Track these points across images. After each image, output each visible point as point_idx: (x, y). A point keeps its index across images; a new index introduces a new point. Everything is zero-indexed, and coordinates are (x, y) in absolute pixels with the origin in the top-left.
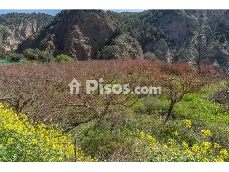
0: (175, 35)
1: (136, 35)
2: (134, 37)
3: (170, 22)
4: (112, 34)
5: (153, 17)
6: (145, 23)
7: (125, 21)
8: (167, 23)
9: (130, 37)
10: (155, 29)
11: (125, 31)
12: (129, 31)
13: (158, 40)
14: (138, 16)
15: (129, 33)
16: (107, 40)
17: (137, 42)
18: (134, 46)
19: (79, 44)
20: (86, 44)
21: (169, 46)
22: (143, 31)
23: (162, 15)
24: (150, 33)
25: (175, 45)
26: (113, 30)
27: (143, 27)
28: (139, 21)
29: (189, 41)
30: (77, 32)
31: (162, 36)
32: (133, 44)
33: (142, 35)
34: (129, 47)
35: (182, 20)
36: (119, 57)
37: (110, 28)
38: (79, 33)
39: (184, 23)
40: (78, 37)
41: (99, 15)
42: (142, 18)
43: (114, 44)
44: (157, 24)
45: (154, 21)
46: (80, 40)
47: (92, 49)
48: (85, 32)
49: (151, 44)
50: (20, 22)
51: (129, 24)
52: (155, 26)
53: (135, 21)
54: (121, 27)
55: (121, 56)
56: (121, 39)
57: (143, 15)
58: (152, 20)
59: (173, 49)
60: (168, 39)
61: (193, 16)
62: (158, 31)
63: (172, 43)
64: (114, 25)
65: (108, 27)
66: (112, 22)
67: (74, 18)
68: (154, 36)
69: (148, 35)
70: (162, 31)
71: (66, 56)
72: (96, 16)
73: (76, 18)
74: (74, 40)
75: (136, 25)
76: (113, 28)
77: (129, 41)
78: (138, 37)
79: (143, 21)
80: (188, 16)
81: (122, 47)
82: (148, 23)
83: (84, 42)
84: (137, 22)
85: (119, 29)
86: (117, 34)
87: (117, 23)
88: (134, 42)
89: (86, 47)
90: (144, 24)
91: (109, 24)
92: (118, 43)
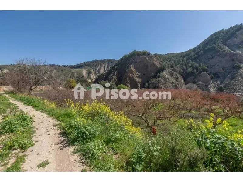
0: (218, 69)
1: (178, 70)
2: (176, 72)
3: (212, 58)
4: (157, 70)
5: (194, 55)
6: (187, 60)
7: (168, 60)
8: (209, 59)
9: (173, 72)
10: (196, 64)
11: (168, 67)
12: (172, 67)
13: (200, 73)
14: (180, 55)
15: (172, 69)
16: (153, 74)
17: (178, 76)
18: (177, 79)
19: (132, 77)
20: (138, 77)
21: (212, 78)
22: (184, 67)
23: (203, 53)
24: (191, 68)
25: (219, 77)
26: (159, 67)
27: (184, 63)
28: (181, 59)
29: (236, 73)
30: (132, 69)
31: (204, 70)
32: (175, 77)
33: (184, 70)
34: (172, 80)
35: (226, 55)
36: (163, 87)
37: (156, 65)
38: (133, 70)
39: (228, 58)
40: (132, 72)
41: (148, 57)
42: (184, 57)
43: (159, 77)
44: (198, 60)
45: (195, 58)
46: (133, 75)
47: (141, 81)
48: (137, 70)
49: (193, 77)
50: (98, 65)
51: (172, 62)
52: (197, 62)
53: (177, 60)
54: (165, 64)
55: (165, 86)
56: (165, 74)
57: (185, 54)
58: (193, 57)
59: (216, 81)
60: (211, 72)
61: (238, 51)
62: (200, 66)
63: (216, 76)
64: (160, 63)
65: (154, 65)
66: (158, 61)
67: (131, 60)
68: (195, 70)
69: (189, 70)
70: (204, 66)
71: (124, 85)
72: (146, 58)
73: (132, 61)
74: (130, 75)
75: (178, 62)
76: (159, 66)
77: (172, 75)
78: (180, 71)
79: (185, 59)
80: (232, 52)
81: (165, 79)
82: (190, 60)
83: (136, 76)
84: (179, 60)
85: (164, 66)
86: (162, 69)
87: (162, 62)
88: (177, 75)
89: (138, 80)
90: (185, 61)
91: (155, 63)
92: (162, 76)
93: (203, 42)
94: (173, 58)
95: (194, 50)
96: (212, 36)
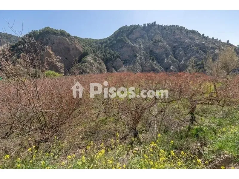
0: (126, 57)
1: (99, 56)
2: (98, 57)
3: (122, 48)
4: (81, 54)
5: (110, 44)
6: (105, 47)
7: (89, 45)
8: (120, 48)
9: (96, 57)
10: (112, 52)
11: (91, 53)
12: (94, 52)
13: (116, 59)
14: (99, 42)
15: (94, 54)
16: (77, 59)
17: (101, 61)
18: (100, 64)
19: (52, 62)
20: (59, 62)
21: (123, 63)
22: (104, 53)
23: (116, 43)
24: (109, 54)
25: (127, 63)
26: (82, 51)
27: (103, 50)
28: (100, 45)
29: (135, 60)
30: (49, 51)
31: (118, 57)
32: (99, 62)
33: (103, 55)
34: (97, 65)
35: (129, 46)
36: (90, 72)
37: (79, 49)
38: (51, 52)
39: (130, 48)
40: (50, 56)
41: (69, 39)
42: (102, 44)
43: (84, 62)
44: (113, 48)
45: (111, 46)
46: (52, 58)
47: (64, 67)
48: (57, 52)
49: (111, 62)
51: (93, 48)
52: (113, 50)
53: (97, 46)
54: (88, 49)
55: (92, 71)
56: (89, 58)
57: (103, 41)
58: (109, 45)
59: (126, 66)
60: (122, 59)
61: (135, 45)
62: (115, 54)
63: (125, 62)
64: (82, 47)
65: (77, 49)
66: (80, 45)
67: (45, 40)
68: (112, 57)
69: (108, 56)
70: (117, 53)
72: (66, 40)
73: (47, 40)
74: (47, 59)
75: (98, 48)
76: (82, 50)
77: (95, 60)
78: (101, 57)
79: (103, 46)
80: (132, 44)
81: (91, 64)
82: (107, 47)
83: (57, 60)
84: (99, 46)
85: (87, 51)
86: (85, 54)
87: (84, 46)
88: (99, 61)
89: (59, 65)
90: (104, 48)
91: (78, 46)
92: (88, 61)
93: (114, 33)
94: (93, 44)
95: (109, 39)
96: (120, 29)
